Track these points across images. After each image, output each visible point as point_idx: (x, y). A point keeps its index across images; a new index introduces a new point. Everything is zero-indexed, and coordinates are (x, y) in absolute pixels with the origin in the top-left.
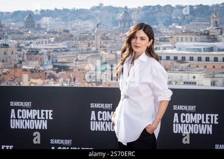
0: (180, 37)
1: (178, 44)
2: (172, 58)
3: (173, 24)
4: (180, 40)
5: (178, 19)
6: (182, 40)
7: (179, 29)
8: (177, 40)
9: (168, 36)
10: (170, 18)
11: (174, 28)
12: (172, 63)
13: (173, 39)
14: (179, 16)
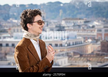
0: (16, 28)
1: (15, 34)
2: (10, 44)
3: (11, 19)
4: (16, 31)
5: (14, 15)
6: (18, 31)
7: (15, 23)
8: (14, 31)
9: (7, 27)
10: (8, 14)
11: (12, 22)
12: (10, 49)
13: (11, 30)
14: (15, 12)
